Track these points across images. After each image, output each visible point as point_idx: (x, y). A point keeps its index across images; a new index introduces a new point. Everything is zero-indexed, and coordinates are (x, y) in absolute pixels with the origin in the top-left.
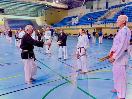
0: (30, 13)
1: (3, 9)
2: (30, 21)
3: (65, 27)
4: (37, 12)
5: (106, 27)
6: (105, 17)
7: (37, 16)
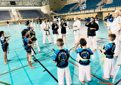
0: (36, 4)
1: (15, 2)
2: (37, 10)
3: (69, 14)
4: (41, 2)
5: (108, 10)
6: (104, 2)
7: (41, 6)
